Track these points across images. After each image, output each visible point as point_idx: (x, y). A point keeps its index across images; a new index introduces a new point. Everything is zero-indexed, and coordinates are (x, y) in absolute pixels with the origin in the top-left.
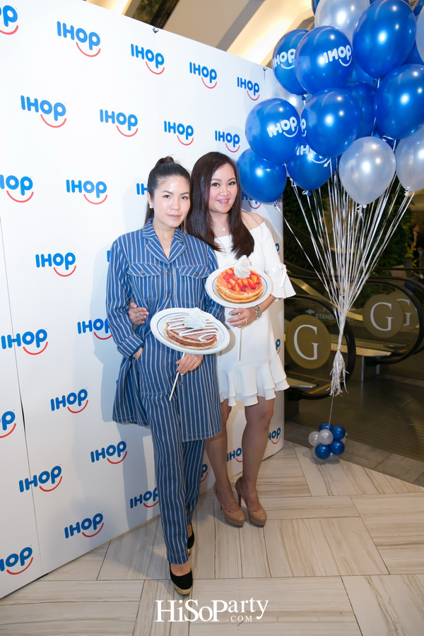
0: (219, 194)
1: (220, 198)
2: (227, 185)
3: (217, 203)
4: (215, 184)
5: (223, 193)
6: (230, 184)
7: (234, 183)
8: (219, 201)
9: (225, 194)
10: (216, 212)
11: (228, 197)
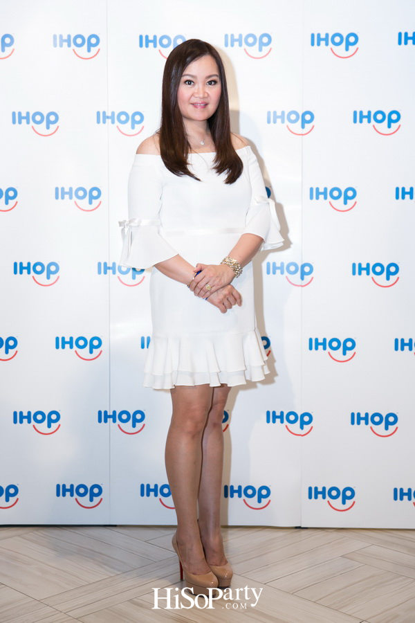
0: (193, 95)
1: (194, 100)
2: (204, 85)
3: (191, 106)
4: (189, 82)
5: (198, 93)
6: (210, 83)
7: (215, 82)
8: (193, 104)
9: (201, 96)
10: (190, 119)
11: (206, 101)
